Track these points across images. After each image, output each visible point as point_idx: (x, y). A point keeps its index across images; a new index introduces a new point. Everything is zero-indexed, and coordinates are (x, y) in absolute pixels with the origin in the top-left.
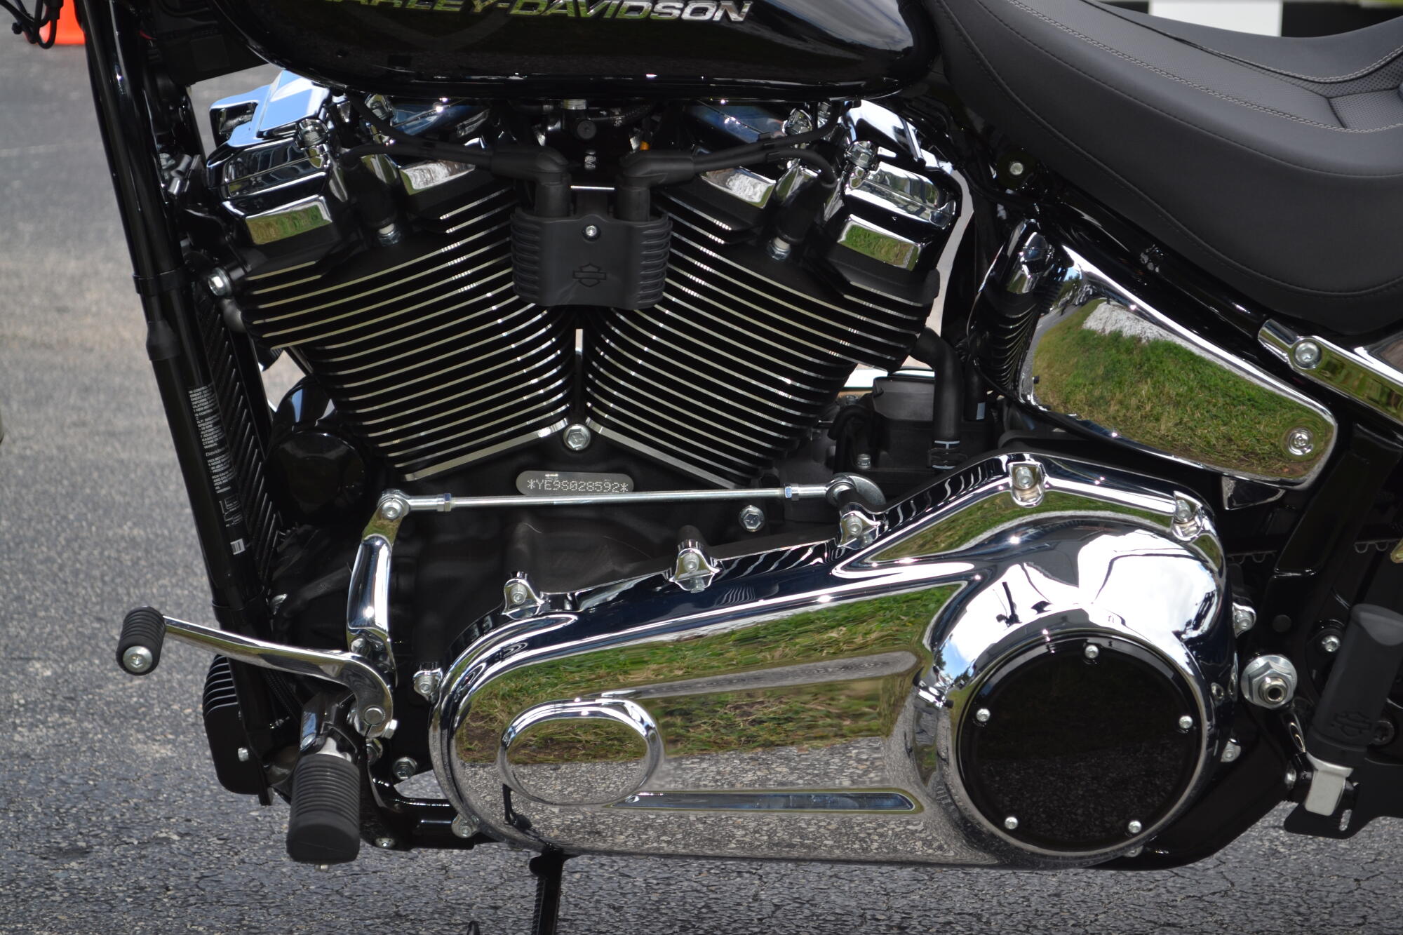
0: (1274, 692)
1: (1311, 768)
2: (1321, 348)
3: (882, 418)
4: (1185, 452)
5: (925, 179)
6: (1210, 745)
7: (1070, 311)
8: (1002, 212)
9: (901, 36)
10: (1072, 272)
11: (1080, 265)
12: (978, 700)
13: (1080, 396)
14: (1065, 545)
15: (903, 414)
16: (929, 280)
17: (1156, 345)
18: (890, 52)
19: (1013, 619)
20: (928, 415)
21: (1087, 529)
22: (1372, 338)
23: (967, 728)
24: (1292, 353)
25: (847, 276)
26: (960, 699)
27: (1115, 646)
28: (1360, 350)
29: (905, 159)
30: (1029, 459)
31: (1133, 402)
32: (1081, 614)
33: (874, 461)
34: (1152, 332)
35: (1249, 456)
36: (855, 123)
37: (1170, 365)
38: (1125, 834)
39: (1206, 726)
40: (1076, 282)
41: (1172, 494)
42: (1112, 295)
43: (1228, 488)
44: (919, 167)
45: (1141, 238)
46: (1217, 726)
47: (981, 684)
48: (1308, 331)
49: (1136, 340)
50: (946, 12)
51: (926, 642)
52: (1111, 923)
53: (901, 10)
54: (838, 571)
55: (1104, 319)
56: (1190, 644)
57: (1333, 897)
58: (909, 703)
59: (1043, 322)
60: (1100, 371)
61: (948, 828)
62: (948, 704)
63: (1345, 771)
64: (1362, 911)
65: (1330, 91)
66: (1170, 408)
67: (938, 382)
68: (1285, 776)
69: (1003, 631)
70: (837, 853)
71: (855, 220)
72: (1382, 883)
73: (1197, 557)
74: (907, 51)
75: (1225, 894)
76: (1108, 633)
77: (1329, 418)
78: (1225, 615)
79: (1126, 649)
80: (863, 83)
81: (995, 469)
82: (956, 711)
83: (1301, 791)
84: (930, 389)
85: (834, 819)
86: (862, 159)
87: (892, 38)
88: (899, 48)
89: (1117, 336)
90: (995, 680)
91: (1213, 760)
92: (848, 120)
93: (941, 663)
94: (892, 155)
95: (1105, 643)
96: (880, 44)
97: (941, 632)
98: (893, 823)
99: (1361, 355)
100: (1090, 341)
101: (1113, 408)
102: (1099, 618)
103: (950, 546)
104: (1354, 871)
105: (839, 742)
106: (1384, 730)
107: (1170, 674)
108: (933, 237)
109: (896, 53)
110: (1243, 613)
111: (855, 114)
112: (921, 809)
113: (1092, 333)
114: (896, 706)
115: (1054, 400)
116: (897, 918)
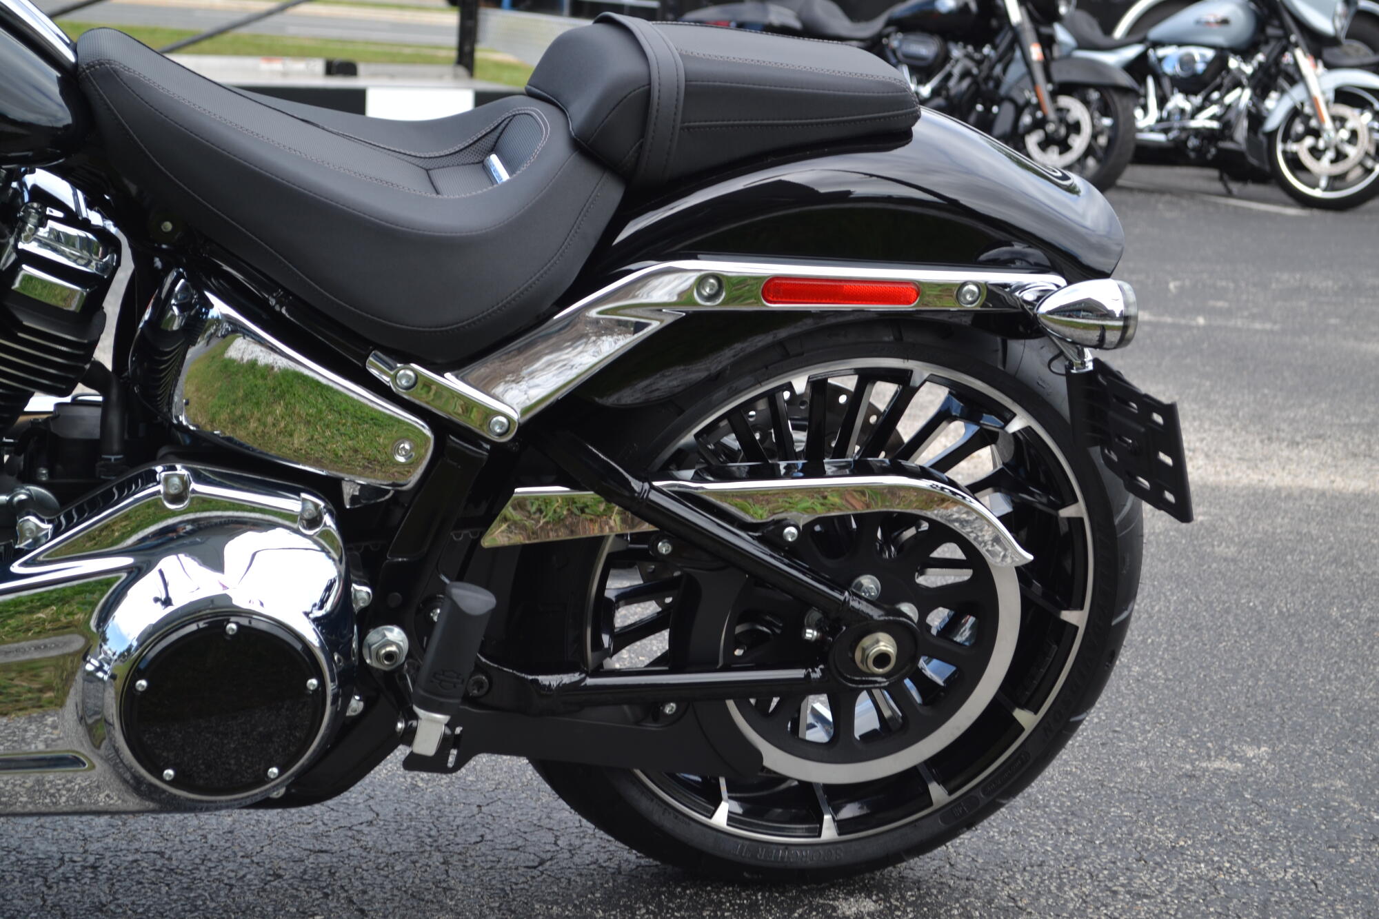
0: (390, 656)
1: (416, 717)
2: (417, 374)
3: (56, 436)
4: (317, 463)
5: (90, 236)
6: (334, 702)
7: (214, 342)
8: (158, 263)
9: (62, 116)
10: (213, 313)
11: (219, 308)
12: (136, 673)
13: (224, 416)
14: (213, 540)
15: (76, 433)
16: (96, 320)
17: (286, 373)
18: (53, 128)
19: (167, 602)
20: (96, 434)
21: (235, 527)
22: (457, 365)
23: (128, 697)
24: (394, 378)
25: (20, 317)
26: (122, 671)
27: (254, 624)
28: (448, 375)
29: (72, 218)
30: (181, 470)
31: (270, 420)
32: (227, 598)
33: (51, 474)
34: (282, 362)
35: (371, 464)
36: (29, 187)
37: (299, 390)
38: (264, 779)
39: (331, 687)
40: (217, 321)
41: (299, 495)
42: (247, 333)
43: (349, 490)
44: (85, 225)
45: (271, 285)
46: (339, 686)
47: (141, 658)
48: (406, 359)
49: (269, 368)
50: (100, 95)
51: (93, 623)
52: (274, 852)
53: (62, 93)
54: (16, 568)
55: (241, 349)
56: (317, 621)
57: (459, 821)
58: (79, 677)
59: (192, 352)
60: (241, 394)
61: (117, 784)
62: (113, 677)
63: (443, 718)
64: (481, 831)
65: (428, 164)
66: (302, 427)
67: (104, 406)
68: (396, 724)
69: (160, 612)
70: (30, 807)
71: (27, 269)
72: (498, 807)
73: (323, 550)
74: (67, 127)
75: (370, 823)
76: (249, 614)
77: (427, 432)
78: (346, 596)
79: (263, 626)
80: (30, 154)
81: (151, 478)
82: (119, 682)
83: (409, 736)
84: (98, 412)
85: (31, 778)
86: (33, 217)
87: (55, 117)
88: (60, 125)
89: (253, 364)
90: (152, 654)
91: (339, 714)
92: (23, 184)
93: (105, 640)
94: (60, 214)
95: (244, 622)
96: (43, 121)
97: (106, 615)
98: (80, 779)
99: (450, 380)
100: (231, 370)
101: (253, 425)
102: (240, 601)
103: (112, 544)
104: (476, 799)
105: (35, 713)
106: (480, 685)
107: (299, 647)
108: (97, 285)
109: (57, 129)
110: (362, 591)
111: (30, 180)
112: (93, 767)
113: (232, 361)
114: (67, 681)
115: (202, 420)
116: (91, 859)
